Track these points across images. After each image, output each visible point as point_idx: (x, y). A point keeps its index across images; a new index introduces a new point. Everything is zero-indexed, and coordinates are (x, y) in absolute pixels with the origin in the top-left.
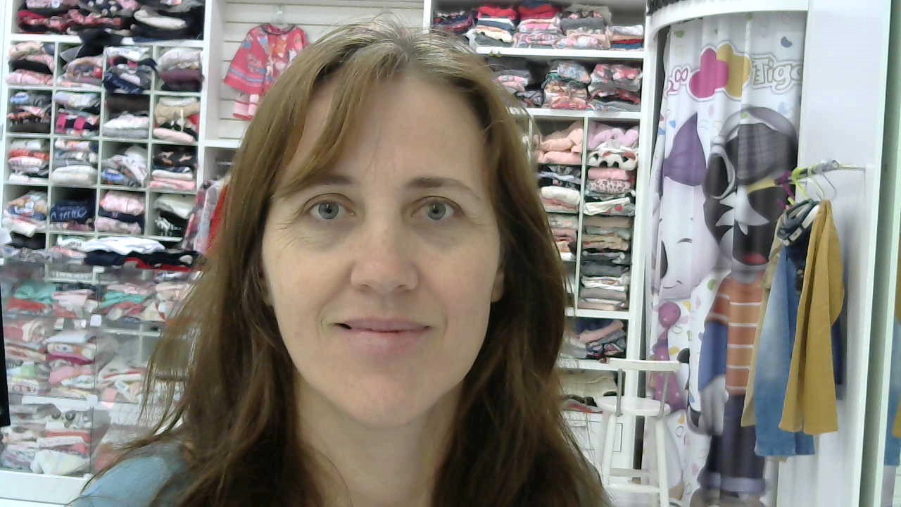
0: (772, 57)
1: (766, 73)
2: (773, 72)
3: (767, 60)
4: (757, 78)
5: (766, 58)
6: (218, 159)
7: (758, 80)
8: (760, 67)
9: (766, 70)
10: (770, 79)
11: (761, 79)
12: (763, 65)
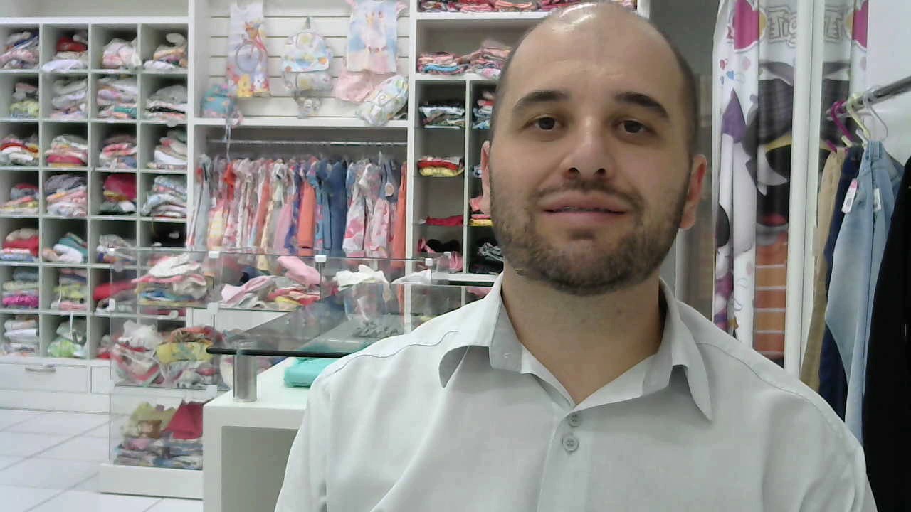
0: (786, 8)
1: (781, 26)
2: (789, 25)
3: (782, 13)
4: (774, 32)
5: (781, 11)
6: (207, 138)
7: (772, 34)
8: (775, 20)
9: (781, 24)
10: (786, 32)
11: (776, 33)
12: (779, 18)
